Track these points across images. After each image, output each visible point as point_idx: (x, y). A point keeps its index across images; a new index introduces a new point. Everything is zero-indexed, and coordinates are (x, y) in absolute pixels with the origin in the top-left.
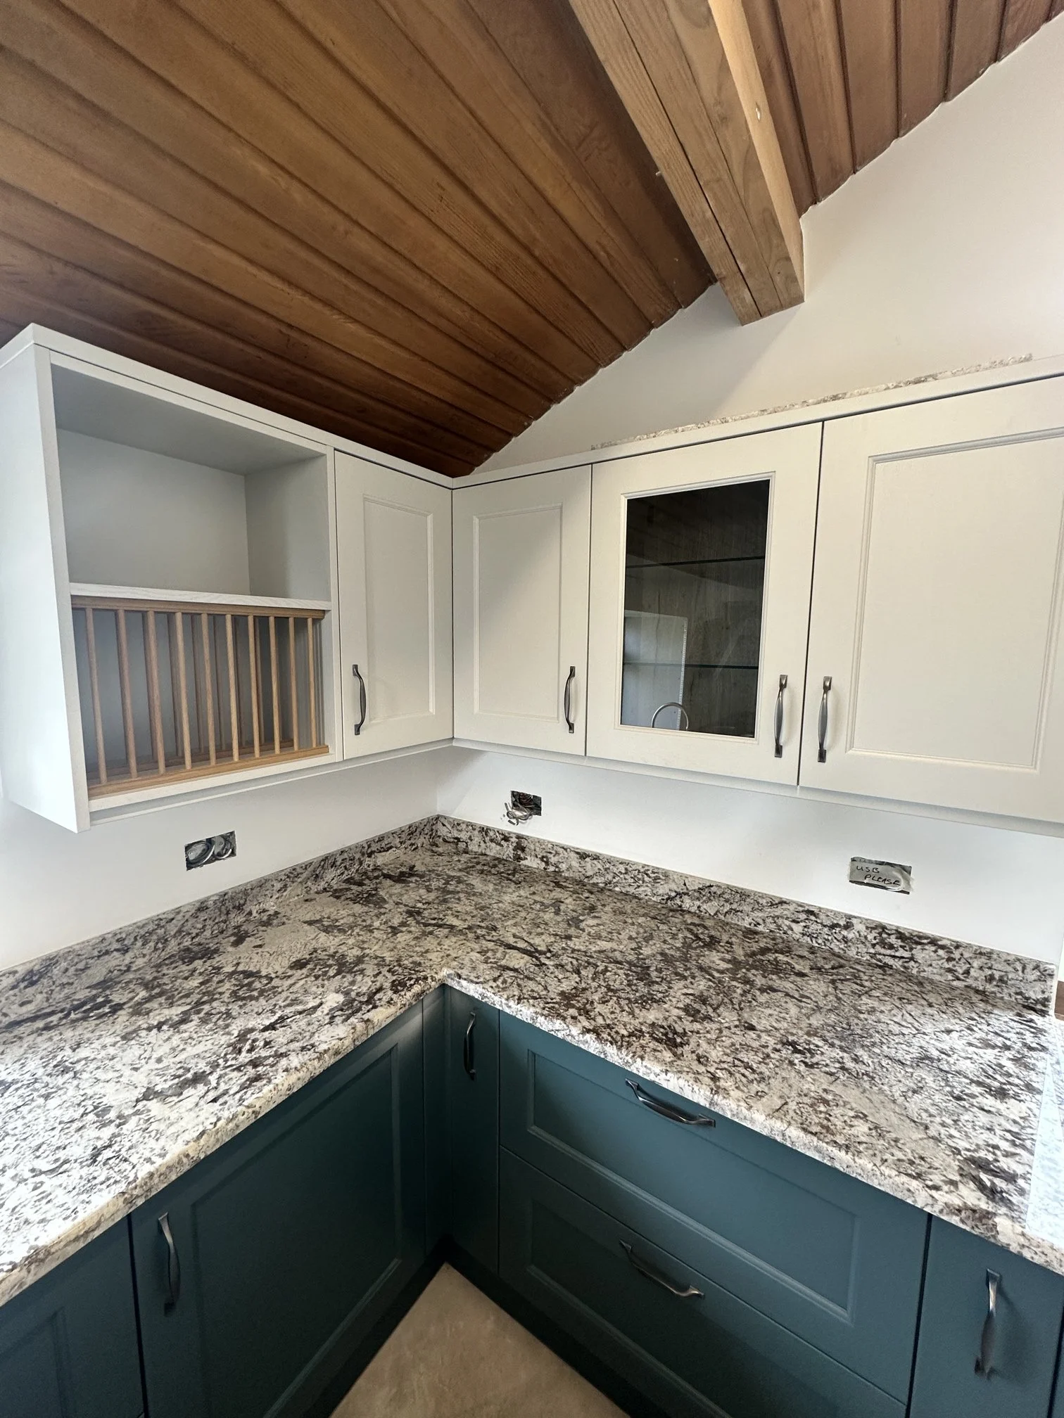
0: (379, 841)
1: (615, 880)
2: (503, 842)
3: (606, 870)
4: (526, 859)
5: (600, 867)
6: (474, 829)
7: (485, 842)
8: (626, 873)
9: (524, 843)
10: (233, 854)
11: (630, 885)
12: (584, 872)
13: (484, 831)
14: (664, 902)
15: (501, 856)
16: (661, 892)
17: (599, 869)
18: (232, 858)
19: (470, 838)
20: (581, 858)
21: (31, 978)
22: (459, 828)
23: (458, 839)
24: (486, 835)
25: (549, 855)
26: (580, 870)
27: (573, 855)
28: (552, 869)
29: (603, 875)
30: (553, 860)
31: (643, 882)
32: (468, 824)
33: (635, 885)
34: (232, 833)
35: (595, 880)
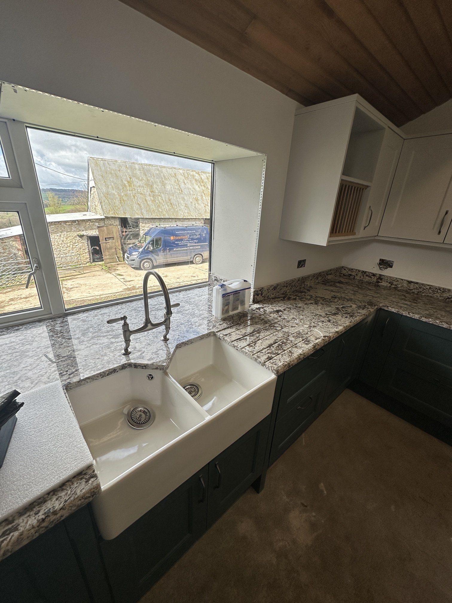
0: (330, 271)
1: (423, 291)
2: (372, 277)
3: (420, 287)
4: (381, 282)
5: (417, 286)
6: (359, 272)
7: (363, 276)
8: (429, 289)
9: (382, 277)
10: (304, 266)
11: (430, 293)
12: (409, 288)
13: (364, 272)
14: (445, 299)
15: (370, 281)
16: (445, 296)
17: (417, 287)
18: (304, 267)
19: (357, 275)
20: (409, 283)
21: (275, 288)
22: (352, 271)
23: (351, 275)
24: (365, 274)
25: (393, 282)
26: (407, 287)
27: (405, 282)
28: (393, 286)
29: (418, 289)
30: (395, 283)
31: (437, 292)
32: (356, 270)
33: (433, 293)
34: (305, 260)
35: (413, 291)
